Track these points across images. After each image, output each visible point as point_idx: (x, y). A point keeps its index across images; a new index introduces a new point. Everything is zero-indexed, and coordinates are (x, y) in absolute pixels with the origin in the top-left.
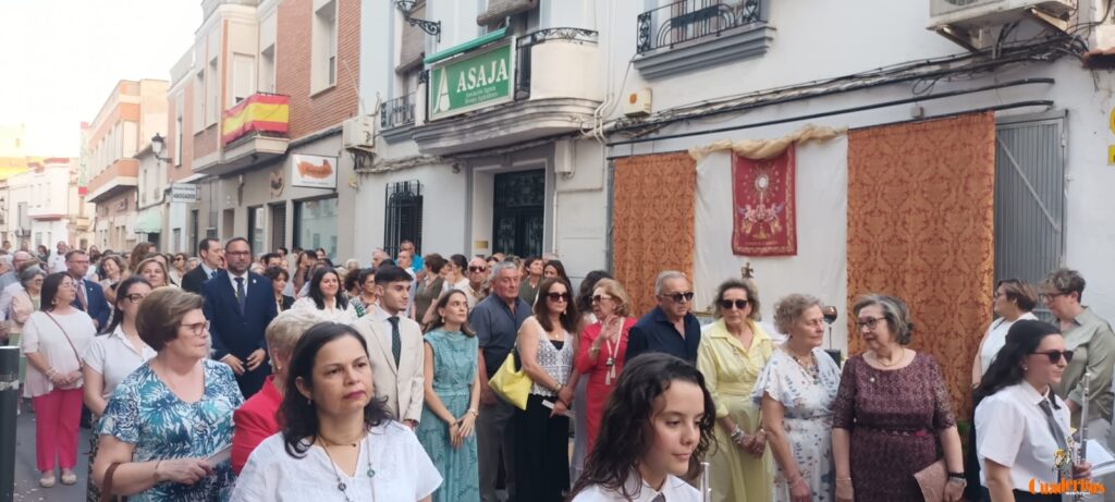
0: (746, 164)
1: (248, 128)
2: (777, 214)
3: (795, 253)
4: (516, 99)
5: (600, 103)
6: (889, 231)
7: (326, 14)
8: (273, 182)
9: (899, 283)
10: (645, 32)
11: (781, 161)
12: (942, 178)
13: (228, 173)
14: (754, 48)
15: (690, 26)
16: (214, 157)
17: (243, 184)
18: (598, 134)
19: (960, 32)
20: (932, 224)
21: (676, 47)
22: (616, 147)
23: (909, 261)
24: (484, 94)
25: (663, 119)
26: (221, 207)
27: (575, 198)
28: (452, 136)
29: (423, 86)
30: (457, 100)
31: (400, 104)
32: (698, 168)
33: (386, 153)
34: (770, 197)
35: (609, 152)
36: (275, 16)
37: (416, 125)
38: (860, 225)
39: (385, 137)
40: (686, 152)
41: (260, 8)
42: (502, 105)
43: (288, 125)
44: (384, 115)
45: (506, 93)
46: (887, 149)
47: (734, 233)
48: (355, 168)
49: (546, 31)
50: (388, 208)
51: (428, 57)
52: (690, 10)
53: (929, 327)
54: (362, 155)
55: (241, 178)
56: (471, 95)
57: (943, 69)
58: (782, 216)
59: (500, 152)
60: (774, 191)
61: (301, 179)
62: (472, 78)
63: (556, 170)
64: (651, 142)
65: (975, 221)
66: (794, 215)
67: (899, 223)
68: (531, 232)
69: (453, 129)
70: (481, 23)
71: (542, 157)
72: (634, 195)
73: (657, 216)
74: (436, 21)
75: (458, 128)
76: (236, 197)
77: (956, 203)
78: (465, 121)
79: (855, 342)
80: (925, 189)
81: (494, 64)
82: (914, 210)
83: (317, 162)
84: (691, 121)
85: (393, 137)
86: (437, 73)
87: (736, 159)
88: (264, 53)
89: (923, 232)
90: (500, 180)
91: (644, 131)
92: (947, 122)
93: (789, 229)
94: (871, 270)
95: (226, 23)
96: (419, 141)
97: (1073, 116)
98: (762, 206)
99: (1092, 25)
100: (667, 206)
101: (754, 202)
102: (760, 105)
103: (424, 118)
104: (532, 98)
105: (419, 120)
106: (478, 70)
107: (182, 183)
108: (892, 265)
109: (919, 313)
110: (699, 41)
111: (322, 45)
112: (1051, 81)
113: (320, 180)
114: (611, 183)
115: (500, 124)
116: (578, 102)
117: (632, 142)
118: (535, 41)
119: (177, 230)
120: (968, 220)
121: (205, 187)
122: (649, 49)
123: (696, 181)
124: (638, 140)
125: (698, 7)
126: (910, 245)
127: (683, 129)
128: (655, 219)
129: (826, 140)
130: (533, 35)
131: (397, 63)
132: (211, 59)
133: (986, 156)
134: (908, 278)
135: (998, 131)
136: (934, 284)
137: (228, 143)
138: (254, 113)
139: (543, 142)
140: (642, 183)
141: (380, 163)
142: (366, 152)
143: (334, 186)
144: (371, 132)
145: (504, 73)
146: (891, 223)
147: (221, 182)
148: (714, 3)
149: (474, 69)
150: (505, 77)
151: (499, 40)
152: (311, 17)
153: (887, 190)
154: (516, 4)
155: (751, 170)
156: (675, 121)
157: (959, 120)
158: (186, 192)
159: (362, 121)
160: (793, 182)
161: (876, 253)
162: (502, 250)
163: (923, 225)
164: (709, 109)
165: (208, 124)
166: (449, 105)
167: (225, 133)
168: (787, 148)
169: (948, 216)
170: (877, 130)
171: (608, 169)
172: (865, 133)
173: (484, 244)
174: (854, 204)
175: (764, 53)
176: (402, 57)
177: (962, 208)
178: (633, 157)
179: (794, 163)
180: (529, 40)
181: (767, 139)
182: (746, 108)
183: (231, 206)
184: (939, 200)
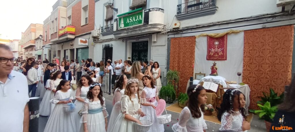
0: (211, 39)
1: (65, 33)
2: (221, 50)
3: (226, 59)
4: (144, 24)
5: (165, 26)
6: (258, 54)
7: (85, 9)
8: (71, 45)
9: (260, 67)
10: (179, 9)
11: (223, 38)
12: (275, 42)
13: (59, 43)
14: (212, 12)
15: (190, 9)
16: (57, 39)
18: (165, 32)
20: (272, 52)
21: (188, 12)
22: (169, 35)
23: (264, 61)
24: (134, 23)
25: (184, 29)
26: (57, 50)
27: (157, 47)
28: (125, 33)
29: (116, 22)
30: (126, 24)
31: (107, 27)
32: (196, 40)
33: (102, 38)
34: (219, 47)
35: (167, 37)
36: (71, 9)
37: (114, 31)
38: (248, 53)
39: (102, 34)
40: (194, 36)
41: (67, 7)
42: (139, 26)
43: (75, 32)
44: (102, 29)
45: (141, 23)
46: (257, 35)
47: (207, 55)
48: (94, 41)
49: (153, 8)
50: (103, 50)
52: (193, 4)
53: (270, 77)
54: (95, 39)
55: (62, 44)
56: (130, 24)
57: (273, 16)
58: (223, 51)
59: (136, 37)
60: (221, 45)
61: (81, 43)
62: (131, 20)
63: (152, 41)
64: (181, 34)
65: (288, 51)
66: (226, 51)
67: (261, 52)
68: (142, 55)
69: (125, 31)
71: (148, 38)
72: (177, 46)
73: (184, 51)
74: (117, 8)
75: (127, 31)
76: (61, 48)
77: (280, 47)
78: (129, 29)
79: (245, 80)
80: (270, 44)
81: (137, 16)
82: (266, 49)
83: (84, 40)
84: (192, 29)
85: (104, 34)
86: (120, 19)
87: (208, 38)
88: (68, 17)
89: (269, 55)
90: (133, 44)
91: (179, 32)
92: (277, 28)
93: (225, 54)
94: (251, 63)
95: (59, 10)
96: (114, 35)
98: (216, 49)
100: (187, 49)
101: (214, 48)
102: (214, 25)
103: (116, 29)
104: (149, 24)
106: (133, 18)
107: (47, 45)
108: (258, 62)
109: (267, 74)
110: (196, 11)
111: (84, 15)
113: (85, 44)
114: (168, 44)
115: (139, 30)
116: (161, 25)
117: (174, 34)
118: (150, 11)
119: (45, 55)
121: (53, 46)
122: (181, 13)
123: (195, 43)
124: (177, 34)
125: (195, 3)
127: (190, 31)
129: (237, 33)
130: (149, 9)
131: (105, 18)
132: (55, 18)
133: (291, 36)
136: (272, 67)
137: (60, 36)
138: (67, 30)
139: (149, 35)
141: (101, 40)
142: (97, 38)
143: (87, 45)
144: (99, 33)
147: (57, 45)
148: (201, 2)
149: (131, 18)
150: (141, 19)
152: (81, 9)
153: (257, 44)
154: (141, 4)
155: (213, 40)
156: (188, 29)
157: (282, 27)
158: (48, 47)
159: (96, 31)
160: (226, 43)
161: (253, 59)
162: (134, 59)
163: (269, 53)
164: (198, 27)
165: (55, 32)
166: (124, 26)
167: (59, 34)
168: (224, 36)
169: (277, 50)
170: (253, 30)
171: (167, 40)
172: (250, 31)
173: (129, 58)
174: (246, 48)
175: (215, 13)
176: (106, 17)
177: (283, 49)
178: (176, 38)
179: (227, 39)
180: (148, 11)
181: (218, 33)
182: (209, 26)
183: (60, 50)
184: (274, 47)
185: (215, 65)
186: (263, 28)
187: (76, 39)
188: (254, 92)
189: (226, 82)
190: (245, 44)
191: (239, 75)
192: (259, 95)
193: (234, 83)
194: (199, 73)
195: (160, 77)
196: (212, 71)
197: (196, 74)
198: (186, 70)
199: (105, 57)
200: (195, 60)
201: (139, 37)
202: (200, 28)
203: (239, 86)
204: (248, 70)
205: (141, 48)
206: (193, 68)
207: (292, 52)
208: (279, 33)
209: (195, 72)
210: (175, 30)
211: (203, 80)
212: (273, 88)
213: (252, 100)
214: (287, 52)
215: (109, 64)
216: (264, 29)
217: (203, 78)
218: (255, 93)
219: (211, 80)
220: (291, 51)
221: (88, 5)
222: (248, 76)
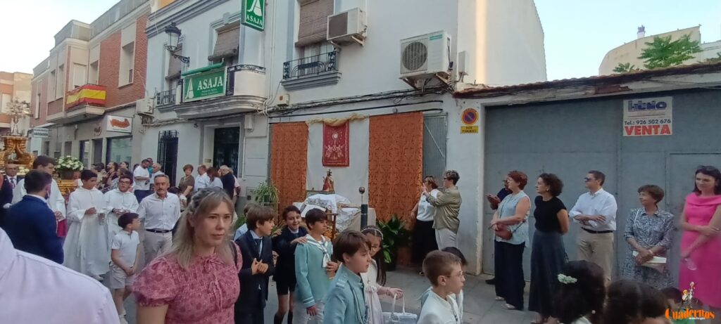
0: (329, 128)
1: (81, 101)
2: (341, 149)
3: (348, 165)
4: (226, 95)
5: (265, 99)
6: (385, 157)
7: (128, 48)
8: (95, 129)
10: (287, 70)
11: (343, 127)
12: (404, 137)
13: (69, 123)
14: (333, 80)
15: (306, 70)
16: (61, 115)
17: (77, 129)
18: (265, 112)
19: (411, 81)
20: (400, 154)
21: (300, 78)
22: (273, 118)
23: (391, 169)
24: (211, 92)
25: (294, 108)
26: (64, 140)
27: (253, 141)
28: (194, 110)
29: (180, 86)
30: (197, 93)
32: (309, 129)
33: (158, 116)
34: (338, 142)
35: (269, 121)
36: (98, 49)
37: (176, 104)
38: (374, 154)
39: (159, 109)
40: (305, 122)
41: (91, 41)
42: (220, 97)
43: (105, 101)
44: (159, 99)
45: (222, 92)
46: (384, 124)
47: (323, 157)
48: (142, 123)
49: (242, 66)
50: (160, 143)
51: (182, 73)
52: (306, 63)
53: (398, 194)
54: (146, 118)
55: (76, 126)
56: (204, 92)
57: (404, 95)
58: (343, 150)
59: (218, 118)
60: (340, 140)
61: (112, 128)
62: (205, 84)
63: (245, 128)
64: (289, 117)
65: (416, 153)
66: (348, 150)
67: (388, 154)
69: (195, 107)
70: (210, 59)
71: (239, 121)
72: (281, 139)
73: (291, 149)
74: (187, 57)
75: (197, 107)
76: (73, 136)
77: (409, 146)
80: (398, 141)
81: (216, 78)
82: (393, 149)
83: (121, 119)
85: (163, 109)
86: (187, 81)
87: (325, 126)
88: (92, 65)
89: (397, 158)
90: (218, 132)
91: (286, 112)
92: (406, 115)
93: (346, 156)
94: (378, 172)
95: (70, 47)
96: (176, 111)
97: (450, 116)
98: (335, 146)
99: (456, 82)
100: (295, 145)
101: (332, 144)
102: (335, 104)
103: (180, 101)
104: (234, 95)
105: (178, 102)
106: (208, 81)
107: (38, 128)
109: (395, 189)
110: (310, 76)
111: (125, 64)
112: (442, 102)
113: (122, 128)
114: (270, 135)
115: (219, 105)
116: (256, 98)
117: (280, 117)
118: (236, 70)
120: (413, 153)
121: (54, 131)
122: (288, 77)
123: (308, 135)
124: (283, 116)
125: (310, 62)
126: (391, 163)
127: (303, 112)
128: (289, 150)
129: (361, 119)
130: (235, 67)
131: (166, 75)
132: (60, 65)
133: (420, 128)
134: (391, 176)
135: (424, 120)
136: (400, 178)
137: (69, 108)
138: (86, 94)
139: (239, 115)
140: (285, 135)
141: (155, 122)
142: (149, 116)
143: (130, 132)
144: (152, 107)
145: (221, 82)
146: (385, 154)
147: (64, 128)
148: (316, 61)
149: (206, 80)
150: (222, 85)
151: (218, 67)
152: (119, 49)
153: (384, 140)
154: (227, 53)
155: (331, 131)
156: (301, 108)
157: (410, 114)
158: (42, 132)
159: (148, 100)
160: (348, 136)
161: (379, 165)
162: (218, 163)
163: (397, 155)
165: (57, 98)
166: (193, 96)
167: (68, 103)
168: (346, 122)
171: (269, 128)
172: (376, 118)
173: (209, 161)
174: (372, 146)
175: (336, 83)
176: (169, 72)
178: (281, 123)
179: (348, 129)
180: (233, 69)
181: (337, 118)
182: (328, 105)
183: (70, 140)
184: (402, 145)
185: (329, 174)
186: (396, 113)
187: (107, 116)
190: (370, 138)
191: (362, 191)
194: (311, 189)
196: (324, 186)
197: (306, 191)
200: (307, 166)
201: (223, 118)
202: (315, 107)
204: (374, 183)
207: (421, 154)
208: (408, 124)
209: (306, 188)
210: (280, 108)
211: (307, 202)
217: (307, 199)
220: (420, 152)
221: (133, 42)
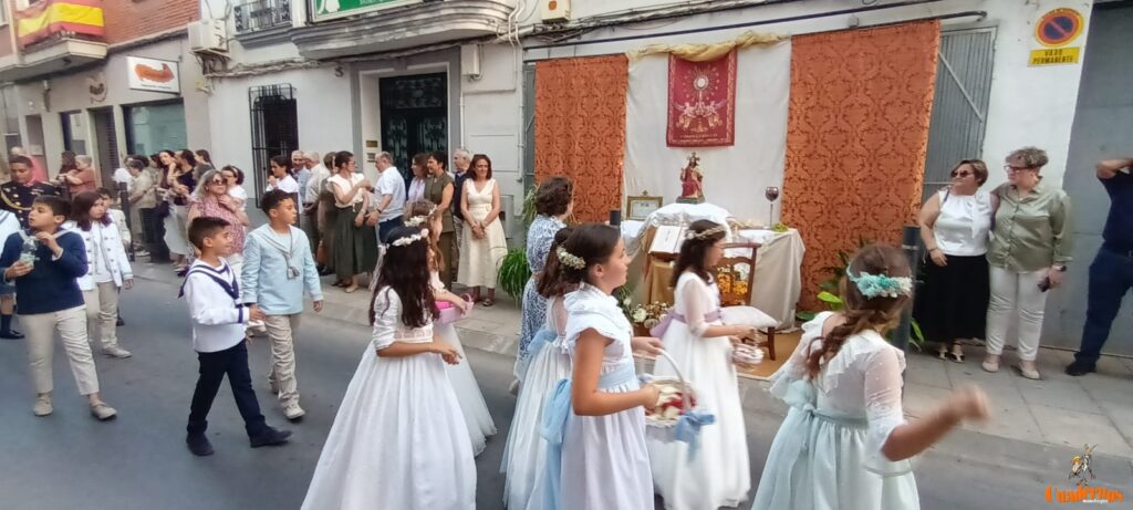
0: (684, 65)
1: (53, 30)
2: (717, 110)
3: (732, 143)
4: (425, 1)
5: (512, 9)
6: (831, 124)
8: (91, 87)
9: (837, 166)
11: (722, 63)
12: (884, 77)
13: (26, 78)
16: (11, 60)
17: (49, 90)
18: (513, 38)
20: (872, 115)
22: (530, 51)
23: (848, 148)
25: (584, 25)
26: (21, 113)
27: (485, 99)
28: (347, 37)
31: (260, 8)
32: (630, 70)
33: (240, 57)
34: (710, 95)
35: (524, 56)
37: (295, 26)
38: (802, 118)
39: (241, 41)
40: (623, 54)
42: (407, 6)
43: (104, 29)
44: (239, 18)
46: (832, 53)
47: (668, 128)
48: (204, 72)
50: (254, 111)
53: (864, 200)
54: (211, 60)
55: (45, 84)
58: (722, 112)
59: (394, 55)
60: (714, 90)
61: (140, 82)
63: (466, 70)
64: (573, 47)
65: (918, 112)
66: (733, 111)
67: (840, 116)
68: (425, 133)
69: (347, 30)
71: (445, 60)
72: (562, 93)
73: (585, 114)
75: (354, 29)
76: (42, 99)
77: (897, 98)
78: (364, 21)
79: (789, 215)
80: (868, 87)
82: (856, 104)
83: (156, 66)
84: (617, 29)
85: (250, 42)
87: (673, 62)
89: (863, 124)
90: (386, 86)
91: (565, 36)
92: (893, 29)
93: (729, 123)
94: (809, 156)
96: (298, 43)
97: (1002, 25)
98: (701, 104)
100: (597, 104)
101: (693, 100)
103: (304, 19)
105: (298, 19)
108: (831, 151)
109: (857, 189)
113: (160, 84)
114: (525, 86)
115: (408, 25)
116: (495, 6)
117: (548, 46)
120: (910, 113)
123: (627, 83)
124: (557, 45)
127: (606, 34)
129: (770, 44)
133: (932, 58)
134: (847, 162)
135: (944, 37)
136: (871, 165)
137: (26, 46)
139: (449, 46)
141: (237, 67)
142: (218, 55)
143: (177, 91)
144: (224, 36)
146: (832, 116)
147: (16, 89)
153: (830, 88)
155: (689, 72)
156: (601, 26)
157: (906, 28)
159: (212, 23)
160: (734, 82)
161: (816, 141)
163: (864, 118)
164: (637, 17)
166: (338, 6)
167: (21, 35)
168: (727, 55)
169: (889, 109)
170: (822, 36)
171: (523, 72)
172: (810, 39)
173: (373, 144)
174: (796, 100)
177: (904, 102)
178: (557, 60)
179: (735, 66)
181: (708, 44)
182: (676, 16)
183: (35, 113)
184: (880, 96)
185: (693, 164)
186: (852, 28)
187: (115, 61)
188: (814, 254)
189: (729, 223)
190: (793, 84)
191: (772, 196)
192: (830, 264)
193: (756, 224)
194: (641, 194)
195: (498, 218)
196: (685, 187)
197: (630, 198)
198: (594, 187)
199: (263, 144)
200: (626, 146)
201: (406, 54)
202: (643, 21)
203: (770, 235)
204: (800, 179)
205: (418, 100)
206: (620, 176)
207: (929, 114)
208: (898, 49)
209: (626, 192)
210: (550, 28)
211: (655, 221)
212: (871, 235)
213: (810, 279)
214: (914, 113)
215: (284, 168)
216: (856, 32)
217: (654, 214)
218: (818, 257)
219: (681, 220)
220: (927, 111)
222: (799, 200)
